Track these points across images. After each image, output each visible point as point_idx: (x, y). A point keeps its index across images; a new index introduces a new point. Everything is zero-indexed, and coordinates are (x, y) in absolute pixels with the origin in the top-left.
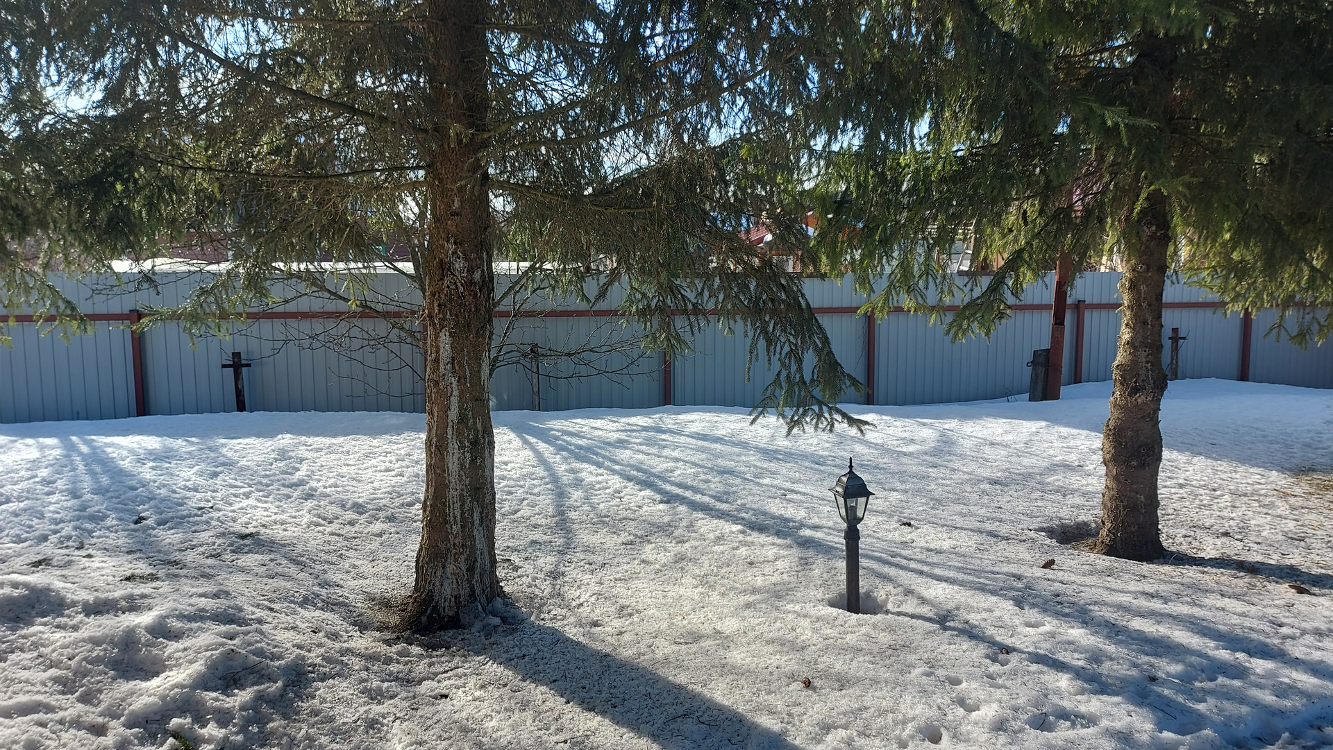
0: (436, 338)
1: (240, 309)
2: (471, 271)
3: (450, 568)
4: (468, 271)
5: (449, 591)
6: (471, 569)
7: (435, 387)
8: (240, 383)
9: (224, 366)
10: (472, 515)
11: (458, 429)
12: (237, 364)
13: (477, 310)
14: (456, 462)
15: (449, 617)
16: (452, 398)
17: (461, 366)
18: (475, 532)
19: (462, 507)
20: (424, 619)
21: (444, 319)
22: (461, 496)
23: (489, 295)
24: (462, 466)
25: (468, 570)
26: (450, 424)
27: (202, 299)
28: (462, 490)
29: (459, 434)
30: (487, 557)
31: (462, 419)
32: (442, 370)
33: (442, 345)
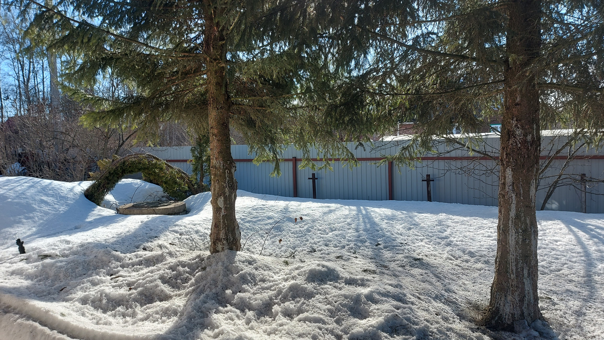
0: (504, 172)
1: (419, 155)
2: (525, 135)
3: (509, 298)
4: (524, 135)
5: (508, 310)
6: (522, 300)
7: (503, 197)
8: (429, 188)
9: (423, 180)
10: (523, 270)
11: (515, 222)
12: (428, 180)
13: (529, 157)
14: (514, 240)
15: (508, 324)
16: (512, 205)
17: (518, 187)
18: (525, 280)
19: (516, 265)
20: (493, 322)
21: (509, 162)
22: (516, 259)
23: (536, 148)
24: (517, 243)
25: (519, 301)
26: (511, 219)
27: (403, 151)
28: (517, 256)
29: (516, 224)
30: (532, 295)
31: (518, 217)
32: (507, 189)
33: (507, 176)
